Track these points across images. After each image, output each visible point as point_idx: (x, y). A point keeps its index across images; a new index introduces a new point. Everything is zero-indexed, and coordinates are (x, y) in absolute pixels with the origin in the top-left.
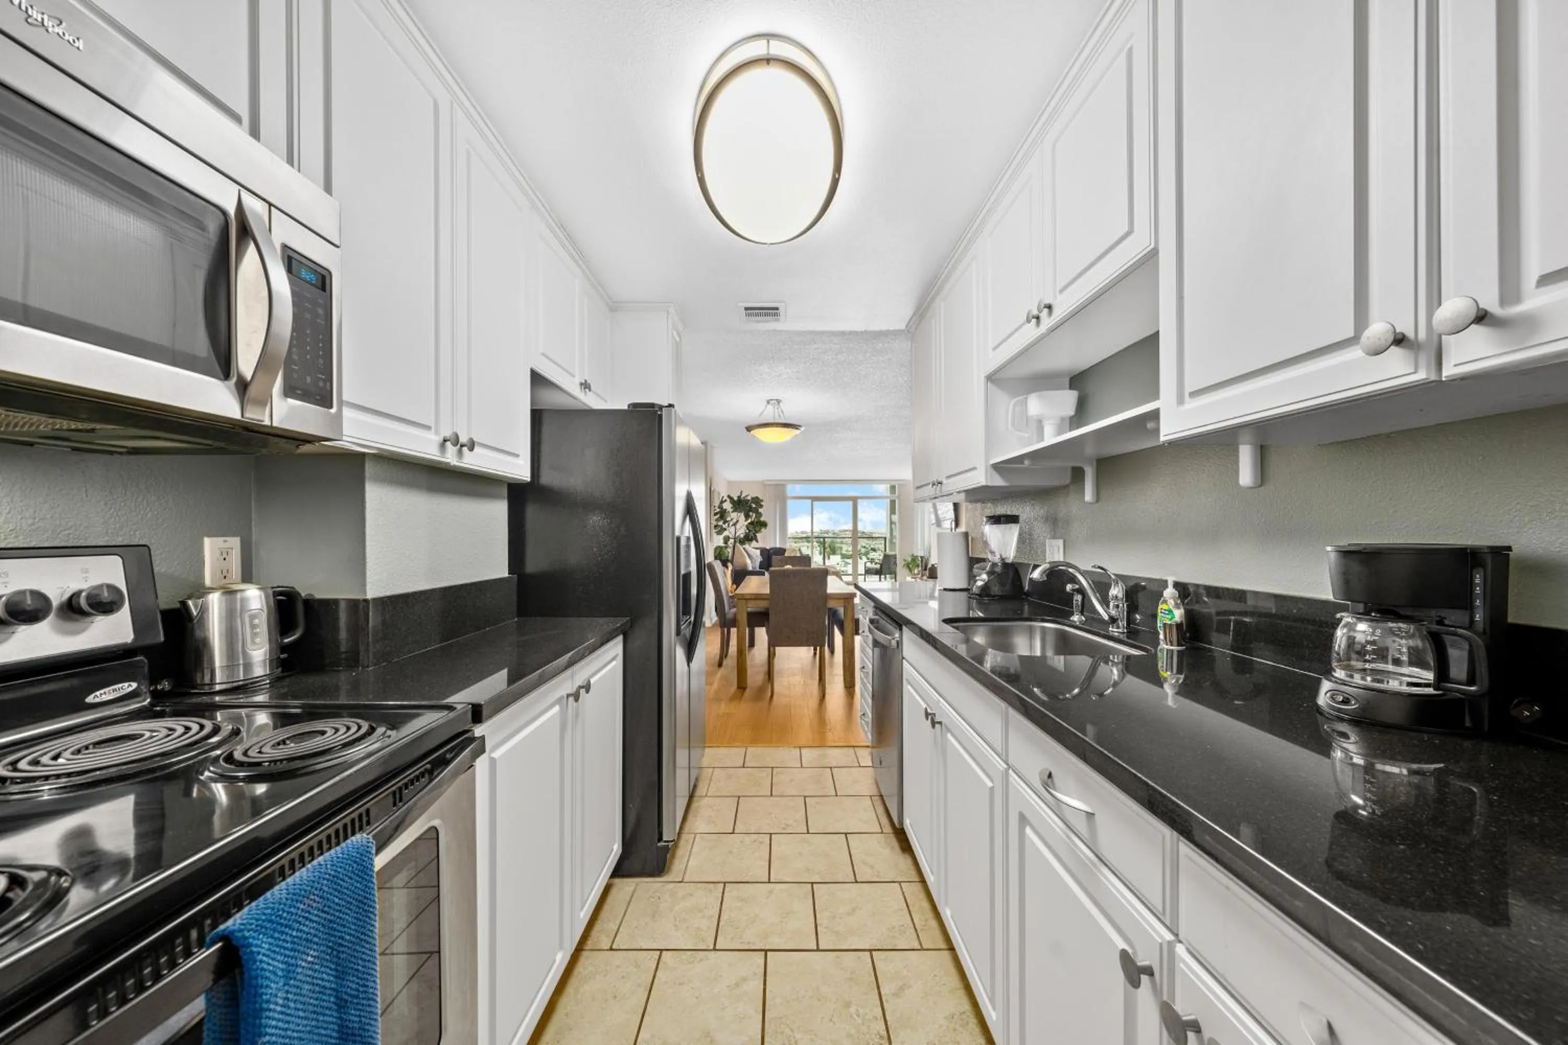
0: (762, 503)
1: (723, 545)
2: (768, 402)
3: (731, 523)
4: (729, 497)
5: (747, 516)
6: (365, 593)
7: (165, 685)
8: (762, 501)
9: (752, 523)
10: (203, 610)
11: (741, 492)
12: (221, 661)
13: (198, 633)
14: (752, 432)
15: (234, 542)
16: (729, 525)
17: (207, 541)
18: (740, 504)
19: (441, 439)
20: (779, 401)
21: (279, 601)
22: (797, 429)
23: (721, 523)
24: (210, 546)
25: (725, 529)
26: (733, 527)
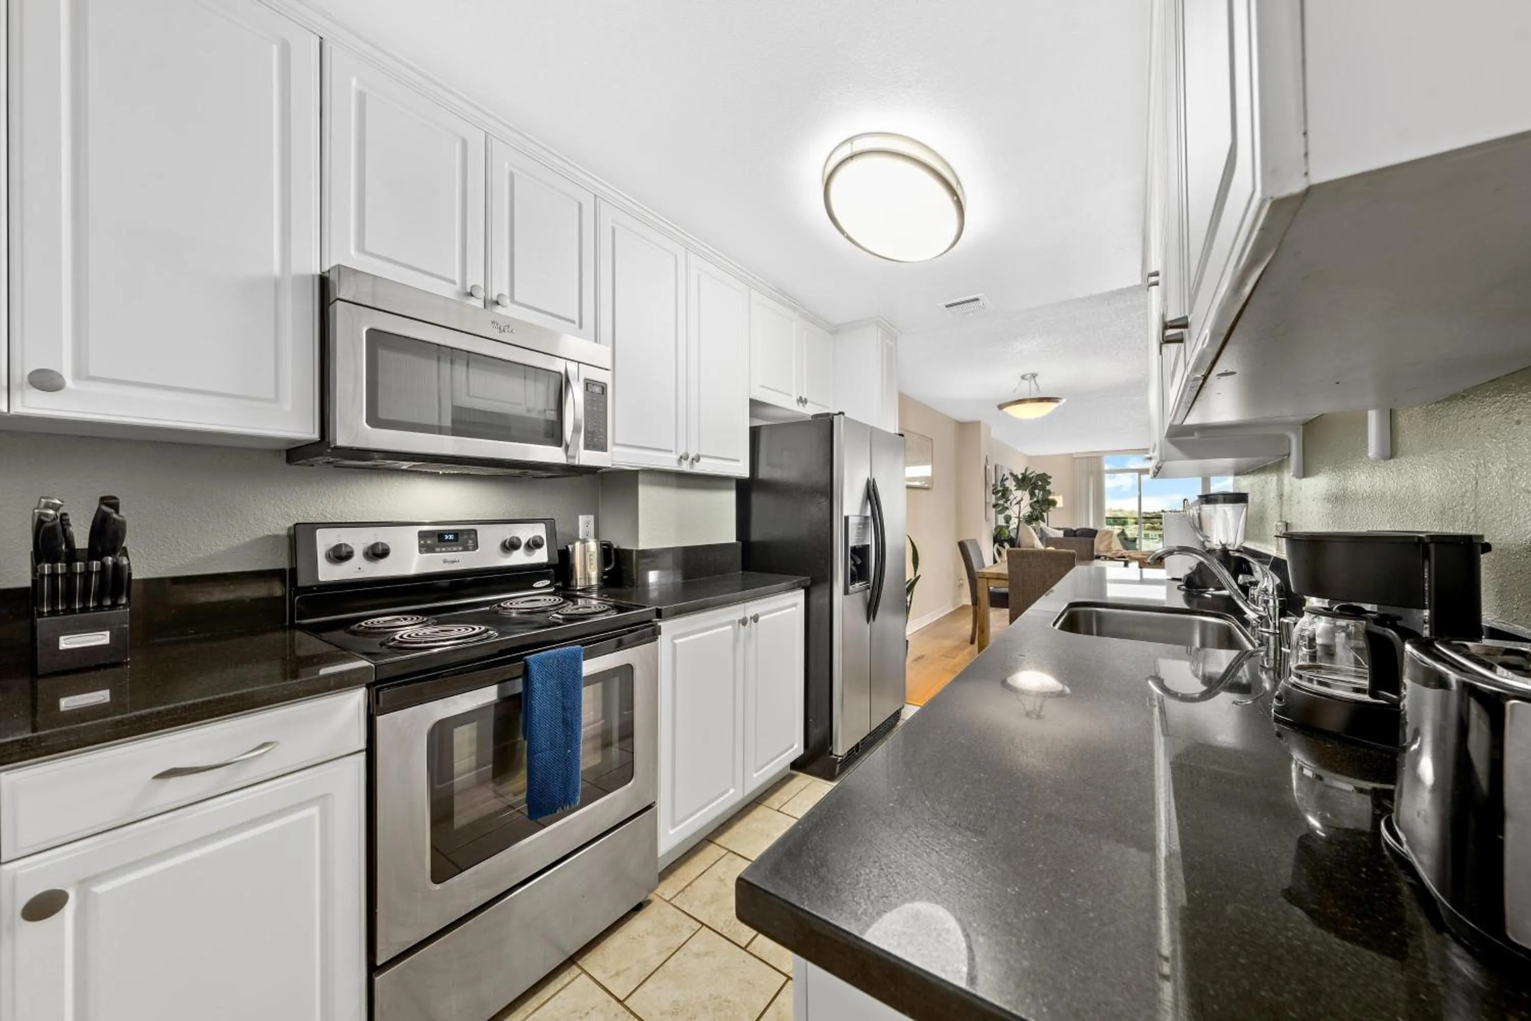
0: (1049, 480)
1: (1004, 524)
2: (1023, 377)
3: (1015, 502)
4: (1012, 474)
5: (1032, 495)
6: (637, 546)
7: (560, 584)
8: (1050, 477)
9: (1037, 502)
10: (574, 549)
11: (1026, 470)
12: (581, 575)
13: (571, 561)
14: (1005, 410)
15: (591, 518)
16: (1011, 504)
17: (581, 517)
18: (1024, 482)
19: (679, 457)
20: (1034, 376)
21: (604, 549)
22: (1057, 402)
23: (1001, 502)
24: (582, 519)
25: (1007, 508)
26: (1018, 506)
